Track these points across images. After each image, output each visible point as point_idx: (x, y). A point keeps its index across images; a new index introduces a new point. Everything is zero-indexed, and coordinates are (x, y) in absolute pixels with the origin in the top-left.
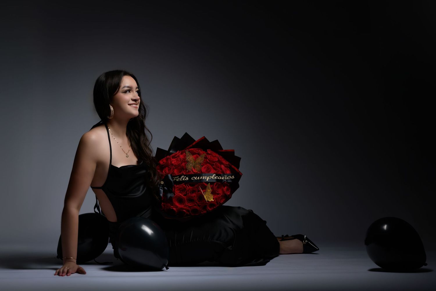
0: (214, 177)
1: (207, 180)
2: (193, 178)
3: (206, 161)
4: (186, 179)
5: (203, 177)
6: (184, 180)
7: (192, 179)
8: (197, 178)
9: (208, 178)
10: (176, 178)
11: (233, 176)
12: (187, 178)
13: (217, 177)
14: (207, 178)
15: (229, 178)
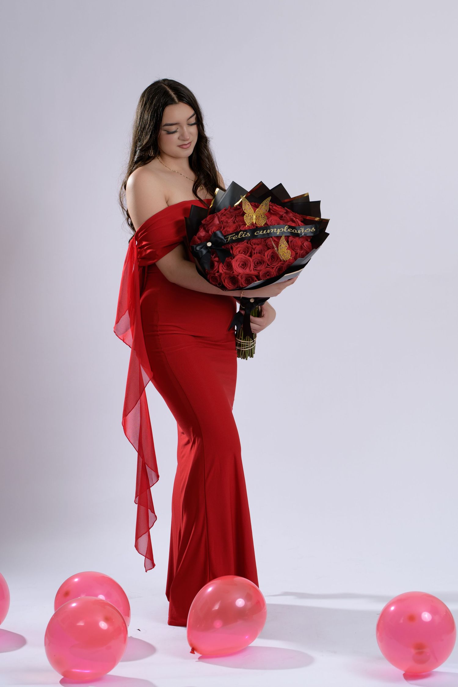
0: (287, 230)
1: (278, 233)
2: (257, 233)
3: (270, 212)
4: (246, 236)
5: (271, 231)
6: (243, 236)
7: (255, 234)
8: (263, 232)
9: (279, 230)
10: (231, 237)
11: (313, 228)
12: (248, 234)
13: (291, 230)
14: (277, 230)
15: (307, 231)
